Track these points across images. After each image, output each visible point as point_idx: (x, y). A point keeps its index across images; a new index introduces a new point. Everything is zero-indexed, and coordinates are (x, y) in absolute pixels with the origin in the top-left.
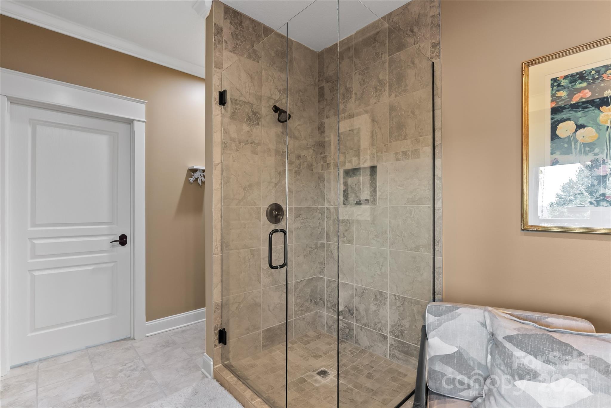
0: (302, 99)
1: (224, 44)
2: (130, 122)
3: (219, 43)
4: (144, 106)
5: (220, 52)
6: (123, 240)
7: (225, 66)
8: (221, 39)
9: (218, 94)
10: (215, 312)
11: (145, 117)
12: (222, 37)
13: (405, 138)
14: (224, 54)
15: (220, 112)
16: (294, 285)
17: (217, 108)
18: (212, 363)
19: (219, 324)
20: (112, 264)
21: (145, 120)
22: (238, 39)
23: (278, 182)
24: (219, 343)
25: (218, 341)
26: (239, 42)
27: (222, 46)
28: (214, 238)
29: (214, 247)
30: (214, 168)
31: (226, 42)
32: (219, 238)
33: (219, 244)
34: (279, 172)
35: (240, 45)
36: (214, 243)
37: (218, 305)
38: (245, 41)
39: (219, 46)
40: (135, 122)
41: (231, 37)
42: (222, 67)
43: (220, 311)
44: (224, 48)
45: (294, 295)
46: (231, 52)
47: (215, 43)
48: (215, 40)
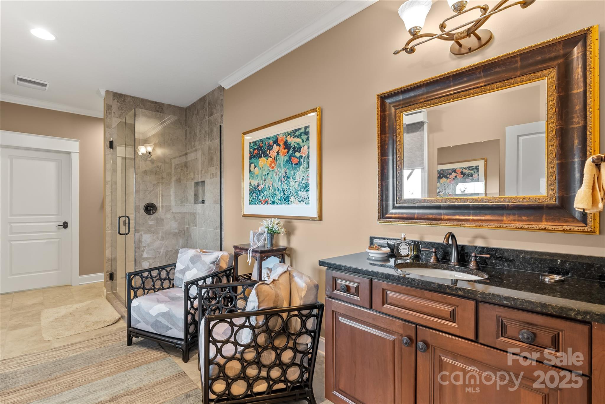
0: (171, 139)
1: (113, 114)
2: (69, 153)
3: (109, 114)
4: (78, 143)
5: (110, 119)
6: (65, 225)
7: (113, 127)
8: (111, 112)
9: (109, 143)
10: (107, 263)
11: (78, 150)
12: (111, 110)
13: (213, 166)
14: (113, 120)
15: (110, 153)
16: (166, 253)
17: (109, 150)
18: (105, 290)
19: (110, 270)
20: (58, 240)
21: (79, 152)
22: (123, 110)
23: (152, 190)
24: (110, 280)
25: (109, 279)
26: (123, 111)
27: (112, 116)
28: (107, 222)
29: (107, 227)
30: (106, 184)
31: (114, 113)
32: (110, 222)
33: (110, 226)
34: (153, 184)
35: (124, 113)
36: (107, 225)
37: (109, 259)
38: (128, 110)
39: (109, 116)
40: (72, 153)
41: (118, 109)
42: (112, 127)
43: (110, 262)
44: (113, 116)
45: (166, 258)
46: (117, 118)
47: (107, 115)
48: (107, 113)
